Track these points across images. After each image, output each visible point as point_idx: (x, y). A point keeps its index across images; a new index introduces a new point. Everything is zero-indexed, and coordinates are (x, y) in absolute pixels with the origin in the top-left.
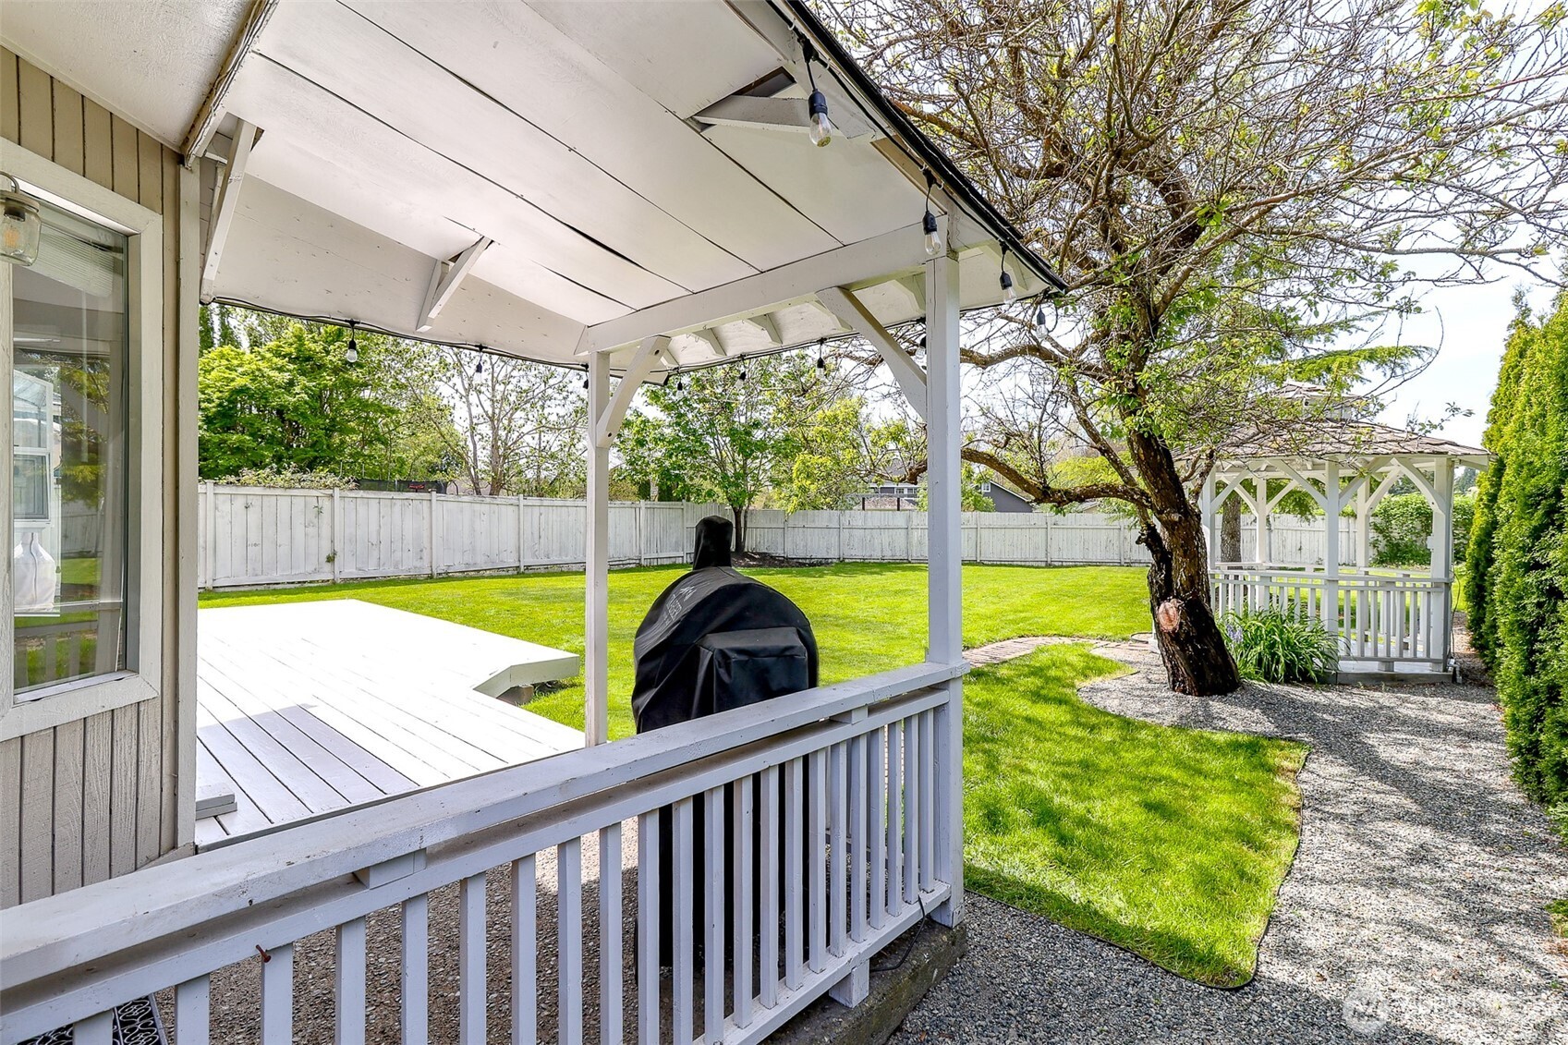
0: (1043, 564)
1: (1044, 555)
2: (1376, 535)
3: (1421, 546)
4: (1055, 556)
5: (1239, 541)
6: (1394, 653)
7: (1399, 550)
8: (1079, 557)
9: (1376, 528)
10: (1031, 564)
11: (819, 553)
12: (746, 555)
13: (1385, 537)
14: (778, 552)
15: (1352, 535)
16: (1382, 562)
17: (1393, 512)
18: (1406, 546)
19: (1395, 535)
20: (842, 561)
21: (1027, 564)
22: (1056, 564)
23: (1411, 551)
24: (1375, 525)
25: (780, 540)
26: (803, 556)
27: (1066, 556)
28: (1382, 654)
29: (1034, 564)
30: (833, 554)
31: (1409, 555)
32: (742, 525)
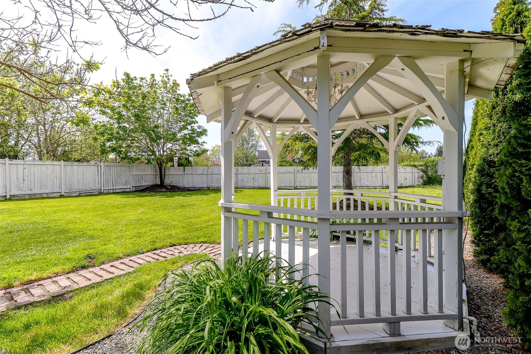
0: (293, 188)
1: (294, 184)
2: (423, 173)
3: (439, 178)
4: (298, 184)
5: (351, 176)
6: (401, 311)
7: (431, 180)
8: (308, 185)
9: (423, 171)
10: (288, 188)
11: (199, 185)
12: (165, 187)
13: (426, 174)
14: (181, 185)
15: (414, 174)
16: (425, 184)
17: (428, 164)
18: (434, 178)
19: (430, 173)
20: (209, 189)
21: (287, 188)
22: (299, 188)
23: (435, 180)
24: (422, 170)
25: (181, 180)
26: (191, 186)
27: (303, 184)
28: (386, 312)
29: (290, 188)
30: (205, 185)
31: (435, 181)
32: (163, 174)
